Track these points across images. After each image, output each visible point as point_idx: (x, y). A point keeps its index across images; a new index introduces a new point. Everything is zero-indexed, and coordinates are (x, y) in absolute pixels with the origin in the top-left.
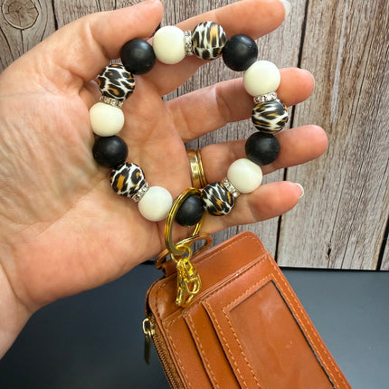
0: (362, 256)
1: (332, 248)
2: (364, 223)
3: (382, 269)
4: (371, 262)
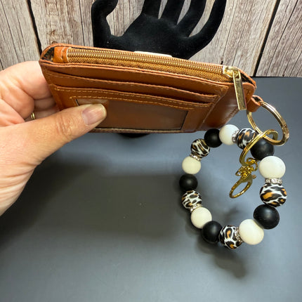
0: (244, 66)
1: (224, 60)
2: (248, 41)
3: (257, 75)
4: (250, 70)
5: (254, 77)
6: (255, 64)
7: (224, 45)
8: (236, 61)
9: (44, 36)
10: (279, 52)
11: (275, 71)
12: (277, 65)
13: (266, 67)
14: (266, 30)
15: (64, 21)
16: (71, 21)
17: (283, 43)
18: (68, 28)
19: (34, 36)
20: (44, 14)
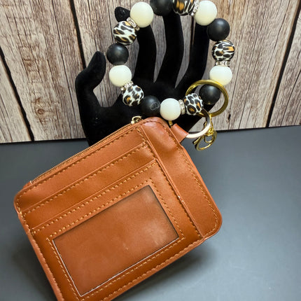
0: (255, 117)
1: (232, 113)
2: (257, 91)
4: (262, 121)
5: (267, 127)
6: (267, 114)
7: (230, 98)
8: (245, 113)
9: (29, 105)
10: (293, 100)
11: (291, 120)
12: (293, 113)
13: (280, 117)
14: (276, 79)
15: (49, 87)
16: (56, 87)
17: (297, 91)
18: (54, 95)
19: (17, 105)
20: (26, 82)
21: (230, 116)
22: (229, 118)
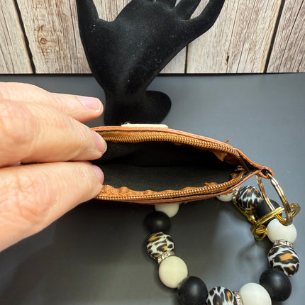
0: (253, 61)
1: (230, 55)
2: (255, 32)
3: (268, 71)
4: (260, 66)
5: (265, 73)
6: (265, 58)
7: (229, 38)
8: (243, 55)
9: (32, 33)
10: (292, 43)
11: (288, 66)
12: (291, 59)
13: (278, 62)
14: (275, 19)
15: (52, 14)
16: (59, 14)
17: (295, 33)
18: (57, 24)
19: (20, 33)
20: (30, 8)
21: (228, 57)
22: (227, 60)
